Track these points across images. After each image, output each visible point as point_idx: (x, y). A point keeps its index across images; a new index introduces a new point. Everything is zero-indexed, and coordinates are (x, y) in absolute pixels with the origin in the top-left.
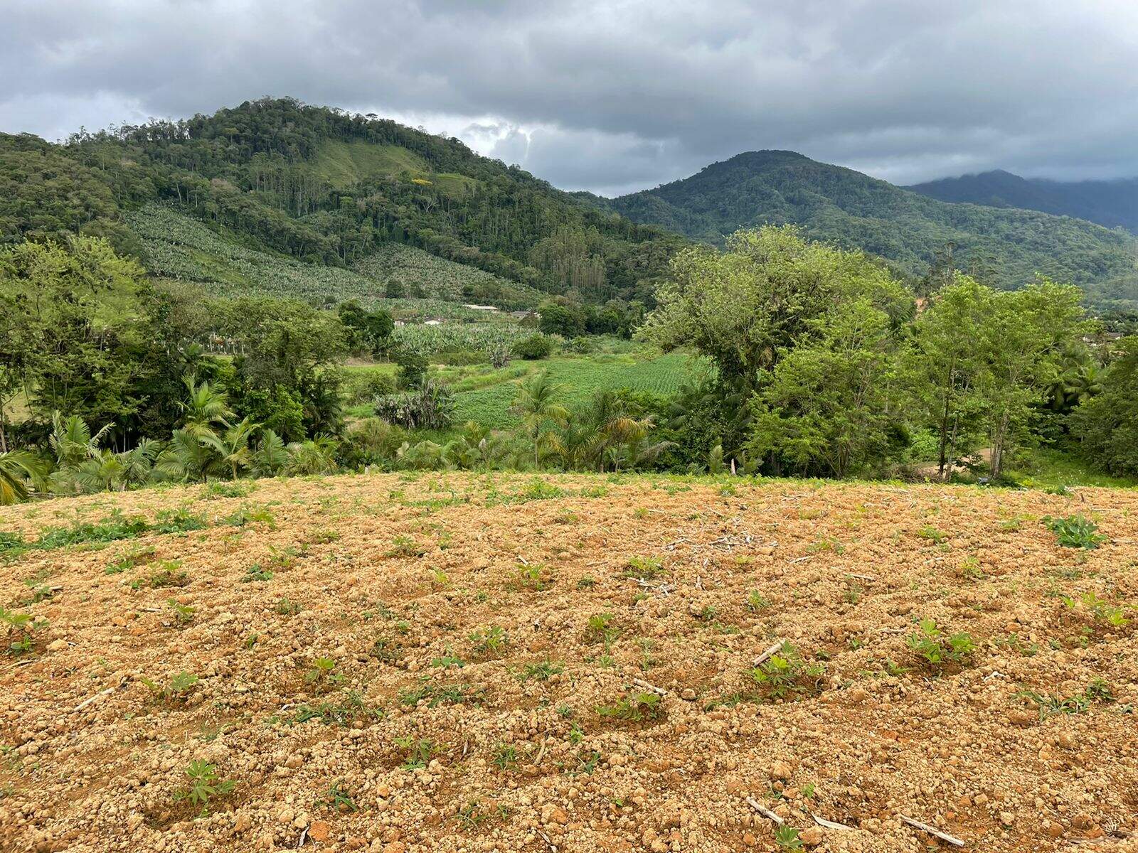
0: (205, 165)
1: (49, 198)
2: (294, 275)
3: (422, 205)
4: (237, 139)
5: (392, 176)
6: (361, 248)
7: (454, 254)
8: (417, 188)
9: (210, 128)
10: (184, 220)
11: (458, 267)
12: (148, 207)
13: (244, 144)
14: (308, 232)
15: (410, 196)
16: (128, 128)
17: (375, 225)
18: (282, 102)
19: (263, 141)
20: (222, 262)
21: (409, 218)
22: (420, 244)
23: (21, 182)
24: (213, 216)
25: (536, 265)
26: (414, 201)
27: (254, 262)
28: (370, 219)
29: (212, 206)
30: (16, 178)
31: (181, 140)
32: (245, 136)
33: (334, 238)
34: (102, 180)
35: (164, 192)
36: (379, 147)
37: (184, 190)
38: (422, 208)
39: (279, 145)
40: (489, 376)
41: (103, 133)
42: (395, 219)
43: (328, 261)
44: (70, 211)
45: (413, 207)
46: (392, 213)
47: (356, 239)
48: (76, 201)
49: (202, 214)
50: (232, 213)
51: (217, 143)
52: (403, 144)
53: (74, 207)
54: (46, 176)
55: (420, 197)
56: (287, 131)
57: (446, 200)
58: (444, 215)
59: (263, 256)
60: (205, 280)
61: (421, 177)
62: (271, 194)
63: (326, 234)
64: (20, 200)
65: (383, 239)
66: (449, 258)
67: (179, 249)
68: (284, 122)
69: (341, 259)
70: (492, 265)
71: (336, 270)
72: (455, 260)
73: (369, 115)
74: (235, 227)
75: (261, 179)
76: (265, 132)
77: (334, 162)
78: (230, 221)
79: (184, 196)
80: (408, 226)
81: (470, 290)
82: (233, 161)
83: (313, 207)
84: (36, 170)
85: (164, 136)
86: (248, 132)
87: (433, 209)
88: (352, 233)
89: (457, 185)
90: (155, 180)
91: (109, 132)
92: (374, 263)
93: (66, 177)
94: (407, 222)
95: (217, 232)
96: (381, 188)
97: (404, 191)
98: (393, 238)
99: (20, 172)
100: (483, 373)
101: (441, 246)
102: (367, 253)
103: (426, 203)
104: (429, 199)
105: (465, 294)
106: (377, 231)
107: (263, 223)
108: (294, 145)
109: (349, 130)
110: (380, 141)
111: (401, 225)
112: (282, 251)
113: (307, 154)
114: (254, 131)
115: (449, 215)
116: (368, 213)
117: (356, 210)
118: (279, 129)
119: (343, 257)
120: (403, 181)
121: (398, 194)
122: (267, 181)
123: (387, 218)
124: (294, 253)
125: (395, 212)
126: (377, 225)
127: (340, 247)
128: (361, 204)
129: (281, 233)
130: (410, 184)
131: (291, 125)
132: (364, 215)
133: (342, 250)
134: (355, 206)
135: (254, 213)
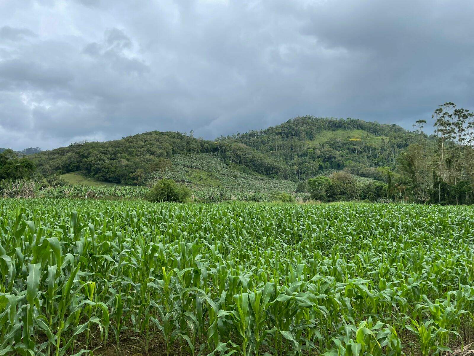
3: (354, 151)
6: (309, 172)
8: (353, 143)
9: (271, 131)
12: (193, 154)
13: (283, 136)
15: (347, 146)
19: (291, 133)
20: (211, 175)
21: (342, 156)
26: (348, 149)
32: (284, 132)
35: (214, 150)
36: (349, 131)
37: (220, 148)
38: (354, 152)
42: (335, 158)
43: (286, 178)
46: (333, 155)
47: (307, 167)
52: (362, 128)
55: (352, 147)
57: (369, 147)
58: (365, 154)
60: (182, 181)
62: (278, 152)
65: (326, 168)
66: (357, 174)
67: (186, 169)
71: (285, 181)
73: (347, 118)
76: (293, 129)
80: (340, 160)
86: (286, 131)
87: (359, 152)
89: (376, 141)
90: (210, 145)
94: (340, 158)
96: (332, 145)
97: (345, 144)
98: (332, 167)
101: (355, 168)
103: (355, 150)
104: (357, 147)
107: (252, 161)
108: (304, 133)
109: (336, 126)
110: (350, 128)
111: (336, 160)
112: (261, 173)
113: (310, 137)
114: (288, 130)
115: (369, 155)
116: (321, 156)
117: (314, 155)
118: (299, 128)
119: (298, 176)
120: (345, 140)
121: (339, 147)
122: (280, 147)
123: (330, 158)
124: (267, 174)
125: (335, 154)
126: (324, 161)
127: (298, 172)
128: (318, 152)
129: (261, 165)
130: (348, 141)
131: (305, 125)
132: (318, 157)
133: (298, 173)
134: (314, 153)
135: (250, 156)
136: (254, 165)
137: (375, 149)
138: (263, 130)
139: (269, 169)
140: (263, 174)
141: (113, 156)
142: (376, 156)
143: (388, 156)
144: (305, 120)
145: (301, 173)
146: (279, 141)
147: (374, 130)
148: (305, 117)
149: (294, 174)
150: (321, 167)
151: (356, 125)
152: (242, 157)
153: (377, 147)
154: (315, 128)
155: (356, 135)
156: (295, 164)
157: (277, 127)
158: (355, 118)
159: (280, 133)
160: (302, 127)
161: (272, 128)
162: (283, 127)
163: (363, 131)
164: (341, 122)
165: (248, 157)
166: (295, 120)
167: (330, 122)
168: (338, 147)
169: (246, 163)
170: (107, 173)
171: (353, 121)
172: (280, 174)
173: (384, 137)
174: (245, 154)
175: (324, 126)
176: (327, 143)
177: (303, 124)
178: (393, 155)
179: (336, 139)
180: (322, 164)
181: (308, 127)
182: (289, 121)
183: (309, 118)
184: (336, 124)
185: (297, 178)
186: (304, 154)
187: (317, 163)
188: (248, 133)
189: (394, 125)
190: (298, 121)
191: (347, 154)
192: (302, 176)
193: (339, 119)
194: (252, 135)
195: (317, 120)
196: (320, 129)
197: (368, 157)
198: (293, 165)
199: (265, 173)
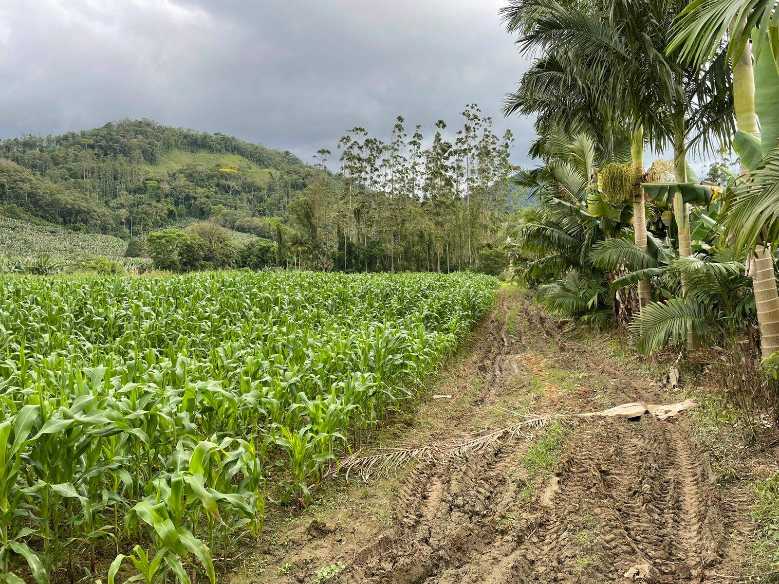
3: (226, 189)
6: (150, 222)
7: (237, 224)
8: (224, 176)
9: (71, 140)
15: (216, 180)
19: (114, 149)
21: (207, 197)
26: (218, 185)
32: (99, 145)
38: (227, 192)
39: (126, 151)
42: (195, 199)
43: (104, 230)
45: (214, 190)
46: (192, 194)
47: (146, 213)
55: (223, 182)
57: (250, 185)
58: (245, 196)
61: (230, 167)
65: (180, 215)
66: (232, 228)
73: (216, 134)
76: (117, 142)
80: (204, 204)
86: (103, 143)
87: (236, 192)
88: (144, 209)
89: (260, 176)
94: (203, 200)
96: (190, 176)
97: (211, 177)
98: (190, 214)
103: (229, 187)
104: (232, 184)
108: (138, 151)
109: (196, 144)
110: (220, 151)
111: (197, 203)
112: (52, 220)
113: (151, 159)
114: (108, 142)
115: (251, 197)
116: (172, 195)
117: (159, 191)
118: (129, 140)
119: (130, 229)
120: (211, 170)
121: (203, 180)
122: (92, 172)
123: (188, 198)
124: (65, 223)
125: (196, 193)
126: (177, 204)
127: (128, 220)
128: (166, 187)
129: (51, 204)
130: (217, 173)
131: (140, 137)
132: (166, 196)
133: (129, 223)
134: (159, 188)
135: (26, 186)
136: (36, 203)
137: (259, 189)
138: (53, 136)
139: (70, 213)
140: (57, 223)
142: (261, 200)
143: (279, 200)
144: (140, 127)
145: (134, 224)
146: (88, 161)
147: (257, 157)
148: (140, 122)
149: (122, 223)
150: (171, 214)
151: (230, 146)
152: (7, 186)
153: (262, 185)
154: (158, 144)
155: (230, 163)
156: (122, 206)
157: (83, 135)
158: (228, 134)
159: (92, 147)
160: (135, 140)
161: (73, 135)
162: (96, 135)
163: (240, 157)
164: (205, 137)
165: (21, 189)
166: (120, 126)
167: (185, 137)
168: (200, 180)
169: (17, 198)
171: (223, 139)
172: (92, 222)
173: (273, 171)
174: (15, 181)
175: (175, 141)
176: (181, 172)
177: (136, 134)
178: (285, 200)
179: (198, 167)
180: (172, 207)
181: (147, 141)
182: (108, 126)
183: (148, 125)
184: (196, 140)
185: (127, 231)
186: (140, 189)
187: (164, 207)
188: (19, 139)
189: (287, 153)
190: (127, 128)
191: (216, 193)
192: (136, 228)
193: (201, 133)
194: (29, 144)
195: (162, 130)
196: (168, 146)
197: (249, 201)
198: (120, 208)
199: (61, 220)
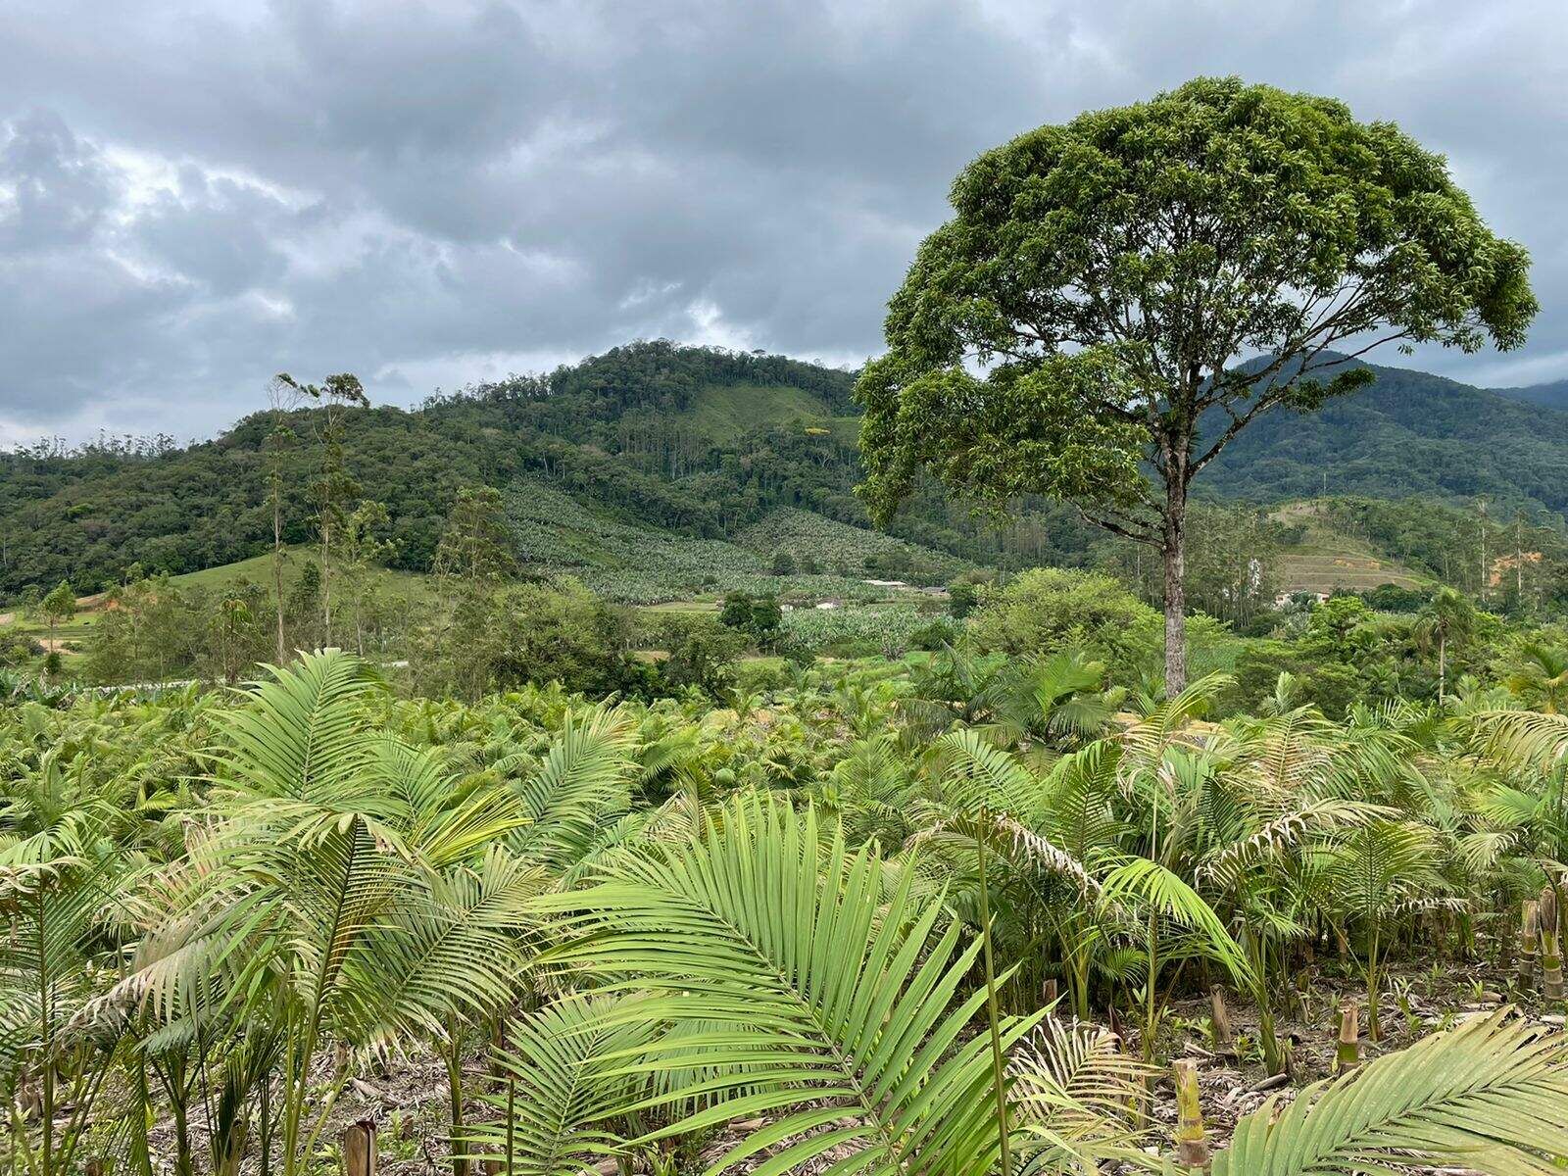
0: (569, 425)
1: (419, 481)
2: (668, 551)
3: (817, 459)
4: (604, 392)
5: (782, 424)
6: (744, 516)
7: (856, 517)
8: (811, 439)
9: (575, 382)
10: (550, 494)
11: (860, 532)
12: (514, 484)
13: (612, 398)
14: (684, 501)
15: (803, 448)
16: (487, 387)
17: (761, 486)
18: (655, 344)
19: (634, 393)
20: (591, 542)
21: (802, 475)
22: (815, 507)
23: (391, 464)
24: (581, 487)
25: (960, 528)
26: (807, 455)
27: (625, 539)
28: (755, 480)
29: (580, 477)
30: (384, 459)
31: (543, 397)
32: (614, 388)
33: (713, 504)
34: (469, 456)
35: (531, 464)
36: (767, 389)
37: (551, 460)
38: (817, 462)
39: (651, 395)
40: (879, 670)
41: (458, 395)
42: (785, 478)
43: (707, 533)
44: (439, 494)
45: (806, 463)
46: (780, 472)
47: (738, 505)
48: (445, 483)
49: (570, 486)
50: (599, 483)
51: (582, 398)
52: (795, 382)
53: (444, 489)
54: (414, 457)
55: (814, 449)
56: (660, 379)
57: (847, 450)
58: (844, 469)
59: (634, 531)
60: (576, 564)
61: (817, 426)
62: (642, 455)
63: (704, 500)
64: (390, 485)
65: (770, 503)
66: (848, 522)
67: (547, 529)
68: (658, 369)
69: (721, 530)
70: (902, 530)
71: (716, 544)
72: (856, 524)
73: (756, 352)
74: (604, 499)
75: (632, 438)
76: (637, 382)
77: (713, 412)
78: (599, 492)
79: (551, 467)
80: (800, 486)
81: (874, 561)
82: (600, 418)
83: (689, 468)
84: (404, 450)
85: (524, 392)
86: (617, 384)
87: (830, 464)
88: (734, 498)
90: (520, 451)
91: (466, 393)
92: (758, 532)
93: (433, 455)
94: (799, 480)
95: (585, 505)
96: (768, 442)
97: (796, 443)
98: (781, 500)
99: (388, 453)
100: (875, 667)
101: (839, 508)
102: (752, 520)
103: (822, 456)
104: (825, 452)
105: (868, 567)
106: (763, 494)
107: (635, 493)
108: (668, 395)
109: (732, 372)
110: (769, 382)
113: (685, 405)
114: (623, 381)
118: (651, 377)
120: (793, 431)
121: (788, 448)
123: (776, 477)
125: (785, 470)
128: (745, 462)
129: (654, 502)
130: (801, 435)
131: (665, 371)
132: (750, 476)
134: (738, 465)
136: (639, 503)
139: (674, 514)
140: (662, 527)
141: (392, 506)
144: (658, 353)
150: (762, 502)
151: (782, 374)
154: (690, 380)
157: (583, 370)
160: (660, 377)
162: (603, 371)
164: (743, 359)
168: (785, 449)
169: (621, 498)
170: (411, 550)
171: (770, 360)
174: (614, 476)
175: (705, 370)
176: (753, 435)
179: (776, 428)
181: (676, 378)
182: (614, 354)
183: (667, 348)
184: (731, 365)
188: (508, 382)
191: (810, 468)
193: (736, 353)
195: (687, 355)
196: (700, 382)
199: (665, 522)
